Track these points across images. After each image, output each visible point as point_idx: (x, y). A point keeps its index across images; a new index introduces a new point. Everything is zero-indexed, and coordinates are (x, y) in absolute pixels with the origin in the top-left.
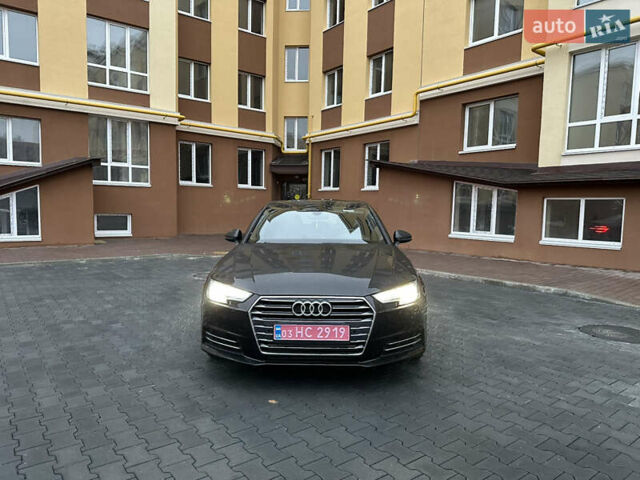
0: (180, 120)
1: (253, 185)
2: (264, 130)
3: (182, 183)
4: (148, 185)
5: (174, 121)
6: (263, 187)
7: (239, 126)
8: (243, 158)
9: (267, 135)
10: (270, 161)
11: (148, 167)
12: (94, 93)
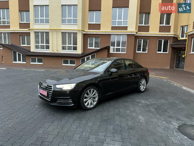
0: (137, 32)
1: (163, 52)
2: (170, 32)
3: (137, 52)
4: (125, 53)
5: (135, 33)
6: (167, 53)
7: (160, 32)
8: (160, 42)
9: (171, 33)
10: (171, 43)
11: (126, 48)
12: (113, 28)
